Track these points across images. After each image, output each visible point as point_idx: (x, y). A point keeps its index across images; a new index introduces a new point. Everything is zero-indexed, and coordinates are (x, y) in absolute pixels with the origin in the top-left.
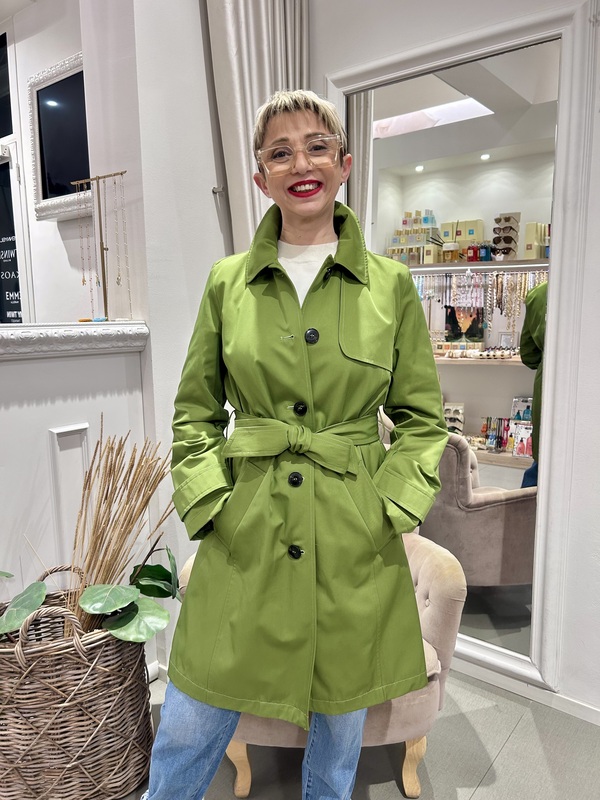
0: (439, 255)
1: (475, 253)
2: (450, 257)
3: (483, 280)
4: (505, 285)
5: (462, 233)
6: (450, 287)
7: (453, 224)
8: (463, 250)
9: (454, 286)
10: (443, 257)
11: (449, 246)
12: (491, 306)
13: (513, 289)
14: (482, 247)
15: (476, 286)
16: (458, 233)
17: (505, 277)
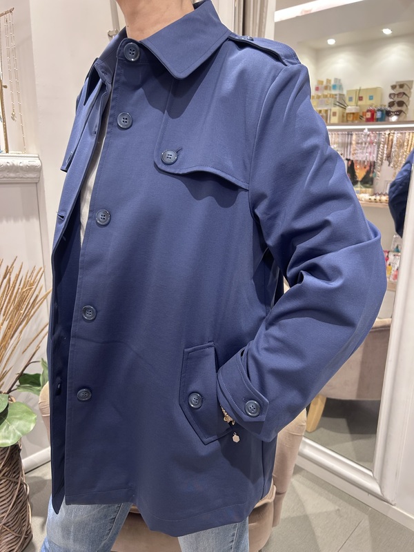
0: (343, 116)
1: (373, 115)
2: (351, 119)
3: (377, 138)
4: (395, 142)
5: (364, 99)
6: (351, 144)
7: (356, 91)
8: (363, 113)
9: (354, 142)
10: (346, 118)
11: (351, 108)
12: (382, 159)
13: (401, 145)
14: (379, 110)
15: (371, 143)
16: (361, 99)
17: (395, 135)
